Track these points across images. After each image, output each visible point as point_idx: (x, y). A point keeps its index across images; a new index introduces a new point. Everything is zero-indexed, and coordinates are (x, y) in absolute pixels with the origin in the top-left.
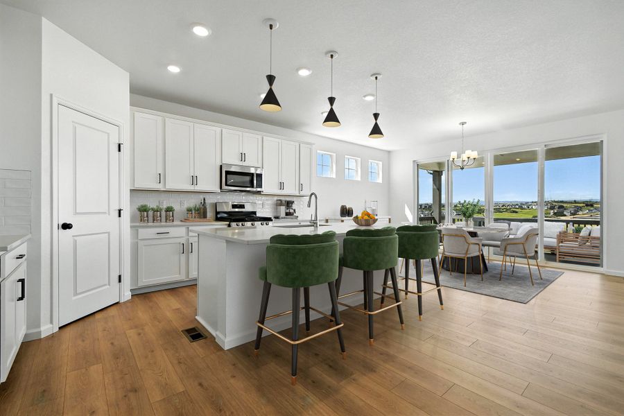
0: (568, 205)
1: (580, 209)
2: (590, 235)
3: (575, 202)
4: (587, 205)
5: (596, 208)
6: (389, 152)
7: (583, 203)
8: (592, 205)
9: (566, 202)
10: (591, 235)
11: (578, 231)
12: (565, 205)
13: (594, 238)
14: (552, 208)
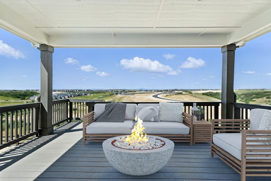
9: (118, 90)
14: (115, 92)
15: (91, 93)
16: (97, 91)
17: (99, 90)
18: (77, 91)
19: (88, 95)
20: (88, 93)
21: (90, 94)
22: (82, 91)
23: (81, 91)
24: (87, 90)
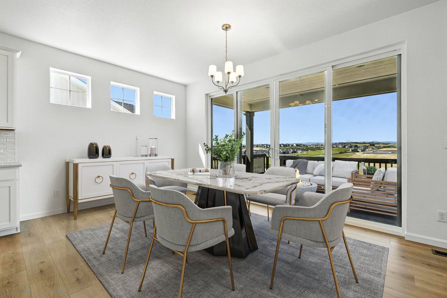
0: (360, 145)
1: (367, 147)
2: (383, 180)
3: (364, 143)
4: (371, 145)
5: (376, 147)
6: (186, 86)
7: (369, 143)
8: (374, 145)
9: (359, 143)
10: (385, 179)
11: (370, 172)
12: (358, 145)
13: (389, 184)
14: (351, 147)
15: (303, 150)
16: (314, 147)
17: (318, 144)
18: (282, 146)
19: (299, 152)
20: (299, 149)
21: (301, 151)
22: (289, 146)
23: (287, 146)
24: (297, 145)
